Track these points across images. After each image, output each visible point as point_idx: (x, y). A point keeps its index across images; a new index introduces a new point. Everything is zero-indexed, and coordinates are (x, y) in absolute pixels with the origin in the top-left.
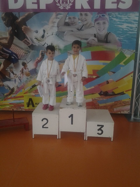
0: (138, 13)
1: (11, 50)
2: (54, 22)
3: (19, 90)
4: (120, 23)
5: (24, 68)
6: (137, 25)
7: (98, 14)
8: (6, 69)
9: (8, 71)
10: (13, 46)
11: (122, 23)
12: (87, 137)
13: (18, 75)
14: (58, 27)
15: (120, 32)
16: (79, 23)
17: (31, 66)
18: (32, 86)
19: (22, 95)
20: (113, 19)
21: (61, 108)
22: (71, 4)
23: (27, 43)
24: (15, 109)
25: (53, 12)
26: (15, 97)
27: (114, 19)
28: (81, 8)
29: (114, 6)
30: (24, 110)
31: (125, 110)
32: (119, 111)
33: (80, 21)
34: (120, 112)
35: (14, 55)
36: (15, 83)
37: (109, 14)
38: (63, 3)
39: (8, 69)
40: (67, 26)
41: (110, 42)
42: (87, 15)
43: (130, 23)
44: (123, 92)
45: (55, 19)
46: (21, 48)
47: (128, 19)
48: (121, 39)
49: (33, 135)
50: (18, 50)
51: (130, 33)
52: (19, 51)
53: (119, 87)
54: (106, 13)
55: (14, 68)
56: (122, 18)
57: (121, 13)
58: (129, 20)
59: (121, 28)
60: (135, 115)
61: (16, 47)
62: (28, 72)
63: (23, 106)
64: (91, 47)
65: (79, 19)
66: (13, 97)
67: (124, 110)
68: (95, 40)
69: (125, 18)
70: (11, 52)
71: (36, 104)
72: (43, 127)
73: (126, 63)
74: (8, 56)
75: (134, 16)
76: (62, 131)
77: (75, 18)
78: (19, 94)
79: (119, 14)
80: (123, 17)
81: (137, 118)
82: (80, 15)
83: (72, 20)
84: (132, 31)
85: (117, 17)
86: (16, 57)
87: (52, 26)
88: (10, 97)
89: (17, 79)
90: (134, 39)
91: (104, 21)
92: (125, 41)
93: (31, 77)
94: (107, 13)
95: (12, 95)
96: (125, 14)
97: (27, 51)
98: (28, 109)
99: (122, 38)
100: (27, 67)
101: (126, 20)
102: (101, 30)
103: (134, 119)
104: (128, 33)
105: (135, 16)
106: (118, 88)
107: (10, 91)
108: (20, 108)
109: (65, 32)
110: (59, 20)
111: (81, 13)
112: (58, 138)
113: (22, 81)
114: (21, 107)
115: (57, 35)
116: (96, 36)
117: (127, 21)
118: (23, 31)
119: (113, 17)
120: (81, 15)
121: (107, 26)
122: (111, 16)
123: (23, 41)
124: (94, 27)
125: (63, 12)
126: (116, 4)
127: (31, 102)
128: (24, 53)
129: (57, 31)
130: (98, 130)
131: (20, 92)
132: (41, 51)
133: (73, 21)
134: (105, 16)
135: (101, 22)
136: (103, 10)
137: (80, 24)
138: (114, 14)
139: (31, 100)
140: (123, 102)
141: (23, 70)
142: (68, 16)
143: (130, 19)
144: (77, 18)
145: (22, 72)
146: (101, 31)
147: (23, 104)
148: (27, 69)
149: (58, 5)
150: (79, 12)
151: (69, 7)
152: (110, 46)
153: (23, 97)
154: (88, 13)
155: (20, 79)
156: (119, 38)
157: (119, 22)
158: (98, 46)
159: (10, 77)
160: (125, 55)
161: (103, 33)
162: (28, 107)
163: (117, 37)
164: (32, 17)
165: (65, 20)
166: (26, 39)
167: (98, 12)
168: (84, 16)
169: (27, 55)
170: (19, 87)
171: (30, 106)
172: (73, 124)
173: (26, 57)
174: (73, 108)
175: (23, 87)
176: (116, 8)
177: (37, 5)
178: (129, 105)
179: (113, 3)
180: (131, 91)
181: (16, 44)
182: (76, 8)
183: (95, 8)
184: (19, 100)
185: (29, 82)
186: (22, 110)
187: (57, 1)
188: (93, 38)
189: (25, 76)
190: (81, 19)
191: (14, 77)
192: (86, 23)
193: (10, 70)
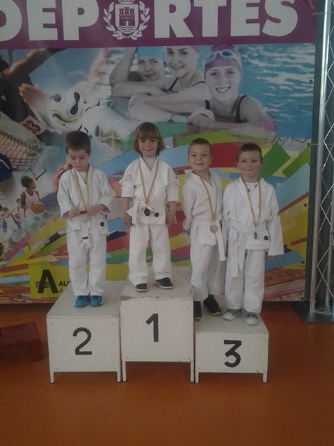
2: (101, 74)
3: (16, 251)
4: (270, 72)
5: (26, 193)
7: (213, 50)
11: (275, 72)
12: (197, 375)
13: (13, 211)
14: (112, 85)
15: (271, 95)
16: (166, 73)
17: (44, 186)
18: (50, 239)
19: (24, 263)
21: (126, 298)
22: (143, 27)
23: (33, 127)
24: (5, 301)
25: (97, 47)
26: (5, 269)
27: (255, 62)
28: (169, 37)
29: (253, 30)
30: (30, 302)
31: (293, 293)
32: (276, 297)
33: (167, 69)
34: (281, 298)
36: (5, 231)
37: (240, 51)
38: (122, 23)
40: (134, 80)
41: (245, 121)
42: (185, 53)
44: (286, 246)
45: (103, 64)
46: (18, 142)
47: (290, 61)
49: (52, 375)
50: (9, 147)
51: (297, 95)
52: (14, 148)
54: (234, 47)
56: (275, 59)
57: (271, 47)
58: (292, 64)
59: (272, 84)
60: (320, 303)
61: (6, 138)
62: (37, 202)
63: (28, 290)
65: (165, 64)
67: (290, 292)
68: (208, 114)
71: (61, 284)
72: (78, 352)
73: (289, 172)
76: (129, 360)
77: (155, 62)
78: (14, 262)
79: (266, 49)
80: (278, 57)
81: (323, 311)
82: (166, 54)
83: (149, 66)
84: (300, 91)
85: (260, 57)
86: (6, 165)
87: (98, 84)
89: (10, 221)
90: (307, 112)
91: (229, 67)
93: (46, 216)
94: (237, 47)
96: (280, 49)
97: (34, 148)
98: (40, 298)
99: (277, 108)
100: (36, 190)
102: (222, 90)
103: (316, 315)
104: (291, 95)
105: (306, 54)
108: (20, 297)
109: (132, 98)
110: (114, 66)
111: (170, 47)
112: (119, 380)
113: (22, 225)
114: (23, 294)
115: (111, 105)
116: (211, 105)
117: (286, 66)
118: (22, 98)
120: (171, 52)
121: (237, 79)
122: (245, 53)
123: (22, 123)
125: (123, 46)
126: (257, 25)
127: (47, 280)
128: (26, 152)
129: (110, 94)
130: (228, 354)
131: (18, 255)
133: (151, 69)
134: (230, 54)
135: (222, 69)
136: (225, 40)
137: (167, 76)
139: (46, 274)
140: (285, 272)
141: (23, 196)
142: (136, 55)
143: (294, 61)
144: (160, 61)
145: (23, 202)
146: (223, 92)
147: (27, 286)
148: (34, 193)
149: (111, 29)
150: (165, 47)
151: (138, 33)
153: (25, 266)
154: (188, 48)
155: (18, 220)
156: (269, 110)
157: (267, 68)
158: (216, 130)
160: (289, 153)
161: (229, 97)
162: (40, 294)
164: (45, 62)
165: (130, 68)
166: (30, 118)
167: (212, 46)
168: (177, 57)
169: (34, 158)
170: (17, 242)
171: (45, 289)
172: (158, 341)
173: (31, 162)
174: (157, 298)
175: (24, 243)
176: (258, 34)
177: (55, 30)
178: (301, 278)
179: (249, 21)
180: (306, 242)
181: (3, 131)
182: (156, 37)
183: (204, 35)
184: (17, 275)
185: (41, 227)
186: (24, 301)
187: (107, 20)
188: (203, 110)
189: (29, 211)
190: (171, 63)
191: (2, 216)
192: (182, 74)
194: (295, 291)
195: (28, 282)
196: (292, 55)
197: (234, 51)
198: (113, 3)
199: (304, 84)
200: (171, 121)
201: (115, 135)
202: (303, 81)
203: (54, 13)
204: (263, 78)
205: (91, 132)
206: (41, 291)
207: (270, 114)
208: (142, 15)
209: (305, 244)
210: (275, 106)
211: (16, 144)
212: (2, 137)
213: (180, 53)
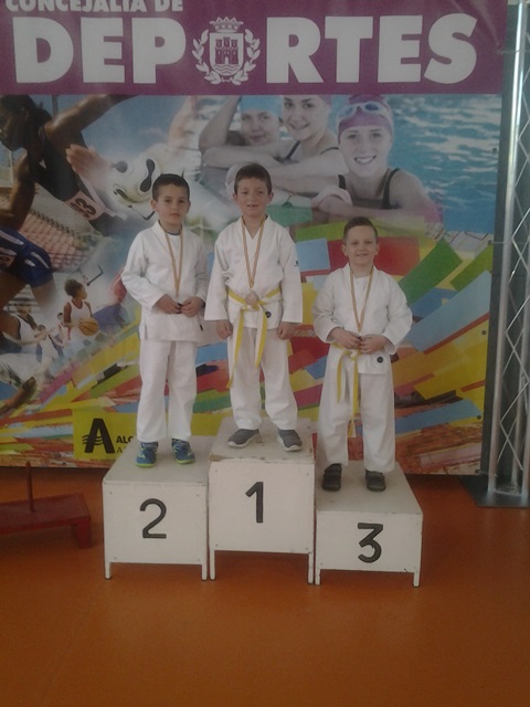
0: (500, 100)
2: (186, 133)
3: (56, 388)
4: (434, 135)
5: (72, 304)
6: (497, 141)
7: (352, 100)
8: (5, 308)
9: (12, 315)
10: (31, 221)
11: (442, 136)
12: (318, 572)
13: (52, 331)
14: (202, 149)
15: (436, 168)
16: (283, 134)
17: (99, 296)
18: (105, 373)
19: (65, 408)
20: (407, 118)
21: (217, 459)
22: (249, 67)
23: (85, 209)
24: (37, 462)
25: (182, 94)
26: (38, 416)
27: (413, 120)
28: (287, 81)
29: (411, 74)
30: (69, 465)
31: (463, 463)
32: (438, 467)
33: (284, 129)
34: (445, 470)
35: (34, 254)
36: (39, 360)
37: (392, 103)
38: (219, 60)
39: (11, 309)
40: (236, 144)
41: (397, 206)
42: (310, 106)
44: (454, 392)
45: (189, 119)
46: (63, 228)
48: (437, 194)
49: (107, 566)
50: (49, 237)
51: (474, 170)
52: (56, 238)
53: (436, 373)
54: (382, 98)
55: (35, 303)
57: (436, 98)
59: (437, 153)
60: (503, 479)
61: (45, 223)
62: (87, 318)
63: (70, 448)
64: (327, 222)
65: (281, 120)
66: (29, 413)
67: (459, 461)
68: (342, 196)
69: (450, 118)
70: (22, 243)
71: (119, 440)
72: (146, 534)
73: (460, 283)
74: (12, 259)
76: (219, 548)
77: (266, 118)
78: (52, 405)
79: (431, 102)
81: (507, 490)
82: (283, 107)
83: (257, 123)
84: (479, 164)
85: (421, 114)
86: (42, 261)
87: (182, 147)
88: (17, 413)
89: (47, 346)
91: (374, 127)
92: (455, 199)
93: (100, 338)
94: (387, 98)
95: (28, 408)
96: (450, 102)
97: (88, 239)
98: (88, 460)
99: (444, 188)
100: (87, 300)
101: (458, 122)
102: (363, 161)
103: (499, 497)
104: (465, 170)
106: (431, 376)
107: (18, 390)
108: (58, 457)
110: (205, 123)
111: (288, 97)
112: (204, 576)
113: (64, 352)
114: (63, 454)
116: (347, 182)
117: (459, 127)
118: (70, 166)
119: (407, 112)
120: (290, 104)
121: (386, 144)
122: (399, 108)
123: (69, 202)
124: (337, 148)
125: (220, 94)
126: (418, 67)
127: (99, 434)
128: (73, 245)
130: (363, 543)
131: (57, 395)
134: (376, 108)
135: (364, 130)
136: (370, 87)
137: (283, 138)
139: (98, 424)
140: (452, 432)
141: (68, 310)
142: (238, 108)
144: (274, 116)
145: (67, 317)
146: (364, 164)
147: (70, 442)
148: (85, 306)
149: (203, 68)
150: (282, 96)
151: (243, 76)
153: (67, 412)
154: (315, 99)
155: (59, 344)
156: (432, 191)
157: (431, 130)
159: (19, 337)
160: (456, 252)
161: (373, 171)
162: (88, 454)
164: (106, 114)
165: (229, 125)
166: (80, 195)
167: (349, 96)
168: (299, 111)
169: (86, 253)
170: (55, 376)
171: (95, 447)
172: (262, 522)
173: (80, 260)
174: (263, 459)
175: (70, 377)
176: (418, 80)
177: (121, 69)
178: (474, 440)
179: (405, 61)
180: (484, 387)
181: (41, 212)
182: (269, 81)
183: (340, 79)
184: (55, 425)
185: (93, 355)
186: (64, 464)
187: (198, 55)
188: (336, 189)
189: (75, 331)
190: (290, 118)
191: (36, 336)
192: (305, 137)
193: (20, 311)
194: (466, 460)
195: (70, 436)
196: (468, 111)
197: (382, 103)
198: (207, 31)
200: (287, 205)
201: (205, 224)
202: (483, 148)
203: (120, 44)
206: (89, 449)
207: (433, 196)
208: (249, 51)
209: (481, 392)
211: (60, 232)
212: (39, 220)
213: (303, 106)
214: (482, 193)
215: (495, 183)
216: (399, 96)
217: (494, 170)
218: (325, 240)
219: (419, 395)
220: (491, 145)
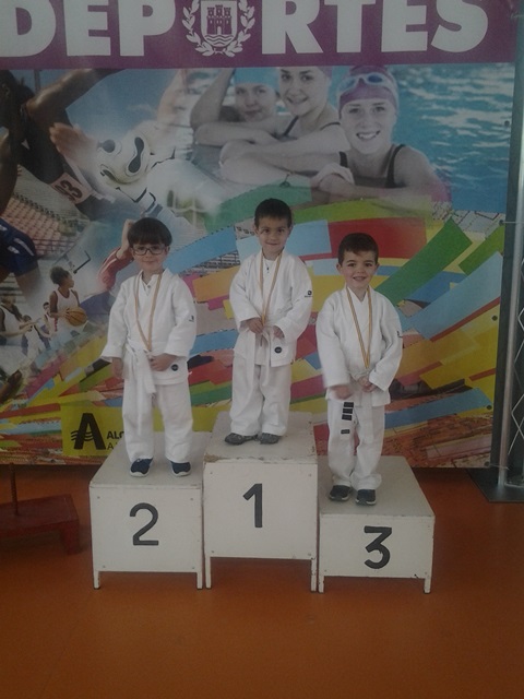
0: (513, 69)
1: (8, 221)
2: (177, 109)
3: (42, 383)
4: (443, 108)
5: (59, 294)
6: (510, 114)
7: (354, 72)
10: (14, 206)
11: (450, 109)
12: (321, 579)
13: (37, 321)
14: (194, 126)
15: (444, 144)
16: (280, 109)
17: (87, 283)
18: (94, 365)
19: (54, 402)
20: (412, 90)
21: (213, 459)
22: (243, 37)
23: (70, 191)
24: (24, 460)
25: (175, 67)
26: (25, 411)
27: (420, 92)
28: (284, 52)
29: (418, 42)
30: (58, 462)
31: (472, 455)
32: (445, 460)
33: (281, 103)
34: (453, 463)
35: (17, 240)
36: (25, 352)
38: (211, 30)
40: (229, 120)
41: (402, 185)
42: (308, 78)
43: (483, 106)
44: (463, 381)
45: (180, 93)
46: (53, 216)
47: (474, 91)
48: (446, 171)
49: (96, 575)
50: (33, 223)
51: (484, 144)
52: (40, 223)
53: (443, 362)
54: (386, 69)
55: (21, 292)
56: (449, 88)
58: (477, 95)
59: (445, 127)
60: (512, 474)
61: (28, 207)
62: (75, 308)
63: (58, 444)
64: (327, 203)
65: (278, 94)
66: (16, 408)
67: (468, 454)
68: (343, 174)
70: (5, 229)
71: (110, 435)
72: (137, 541)
73: (470, 266)
75: (498, 80)
76: (216, 555)
77: (262, 91)
78: (39, 399)
79: (438, 73)
80: (455, 85)
81: (519, 483)
82: (280, 80)
83: (252, 98)
85: (428, 85)
86: (26, 247)
87: (172, 125)
88: (3, 409)
89: (33, 337)
91: (377, 100)
93: (89, 329)
94: (391, 69)
95: (14, 403)
96: (460, 73)
97: (73, 224)
98: (77, 457)
99: (452, 165)
101: (468, 94)
102: (366, 137)
103: (509, 490)
106: (439, 364)
107: (4, 385)
108: (47, 454)
110: (197, 98)
111: (286, 68)
112: (200, 585)
113: (51, 343)
114: (51, 451)
115: (193, 158)
116: (348, 159)
117: (468, 99)
118: (54, 146)
119: (413, 84)
120: (287, 77)
121: (390, 118)
122: (404, 79)
123: (54, 184)
125: (213, 66)
126: (424, 35)
127: (89, 430)
128: (58, 230)
129: (190, 141)
130: (370, 548)
131: (44, 389)
132: (128, 221)
133: (256, 103)
134: (380, 80)
135: (367, 104)
136: (372, 57)
137: (281, 113)
138: (418, 73)
139: (88, 419)
140: (461, 423)
141: (54, 299)
142: (232, 81)
144: (271, 91)
145: (53, 307)
146: (367, 140)
147: (58, 438)
148: (71, 294)
149: (194, 38)
150: (278, 68)
151: (236, 47)
152: (405, 201)
153: (56, 407)
154: (314, 70)
155: (45, 335)
156: (439, 168)
157: (439, 102)
158: (356, 198)
159: (3, 329)
160: (467, 234)
161: (376, 147)
162: (77, 451)
163: (431, 161)
165: (222, 101)
166: (66, 177)
167: (352, 67)
168: (297, 84)
169: (72, 238)
170: (42, 369)
171: (85, 443)
172: (261, 526)
173: (67, 246)
174: (262, 459)
175: (55, 370)
176: (425, 48)
177: (107, 40)
178: (485, 431)
179: (411, 28)
180: (494, 376)
181: (24, 196)
182: (264, 52)
183: (340, 49)
184: (43, 420)
185: (81, 346)
186: (52, 461)
187: (189, 25)
188: (337, 168)
189: (62, 322)
190: (287, 92)
191: (21, 327)
192: (304, 112)
193: (4, 301)
194: (475, 453)
195: (60, 432)
197: (386, 75)
199: (495, 128)
200: (285, 184)
201: (198, 207)
202: (494, 122)
203: (105, 14)
204: (433, 118)
205: (162, 200)
206: (79, 446)
208: (243, 18)
209: (493, 378)
210: (450, 162)
211: (45, 217)
212: (23, 205)
213: (302, 78)
214: (492, 169)
215: (508, 159)
216: (404, 66)
217: (506, 145)
218: (326, 222)
219: (426, 385)
220: (502, 118)
